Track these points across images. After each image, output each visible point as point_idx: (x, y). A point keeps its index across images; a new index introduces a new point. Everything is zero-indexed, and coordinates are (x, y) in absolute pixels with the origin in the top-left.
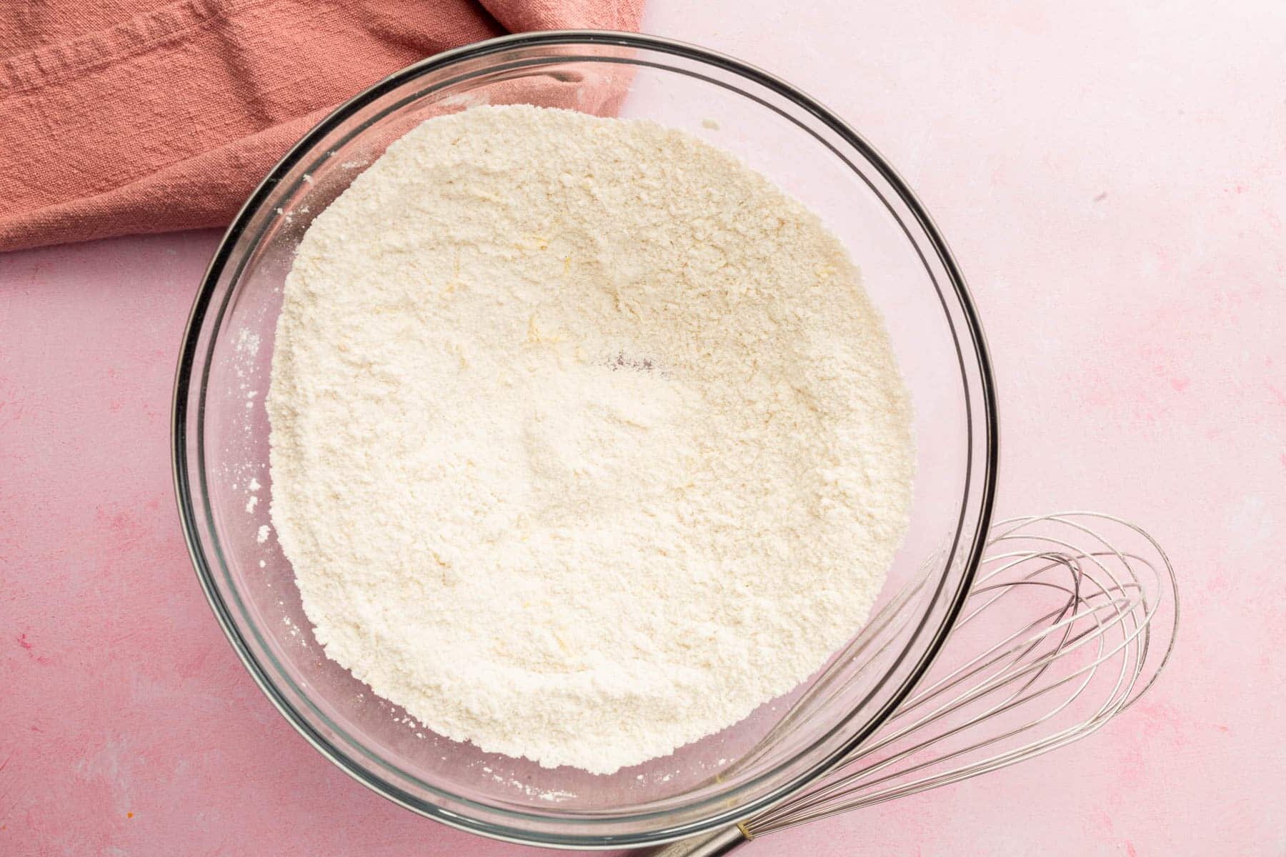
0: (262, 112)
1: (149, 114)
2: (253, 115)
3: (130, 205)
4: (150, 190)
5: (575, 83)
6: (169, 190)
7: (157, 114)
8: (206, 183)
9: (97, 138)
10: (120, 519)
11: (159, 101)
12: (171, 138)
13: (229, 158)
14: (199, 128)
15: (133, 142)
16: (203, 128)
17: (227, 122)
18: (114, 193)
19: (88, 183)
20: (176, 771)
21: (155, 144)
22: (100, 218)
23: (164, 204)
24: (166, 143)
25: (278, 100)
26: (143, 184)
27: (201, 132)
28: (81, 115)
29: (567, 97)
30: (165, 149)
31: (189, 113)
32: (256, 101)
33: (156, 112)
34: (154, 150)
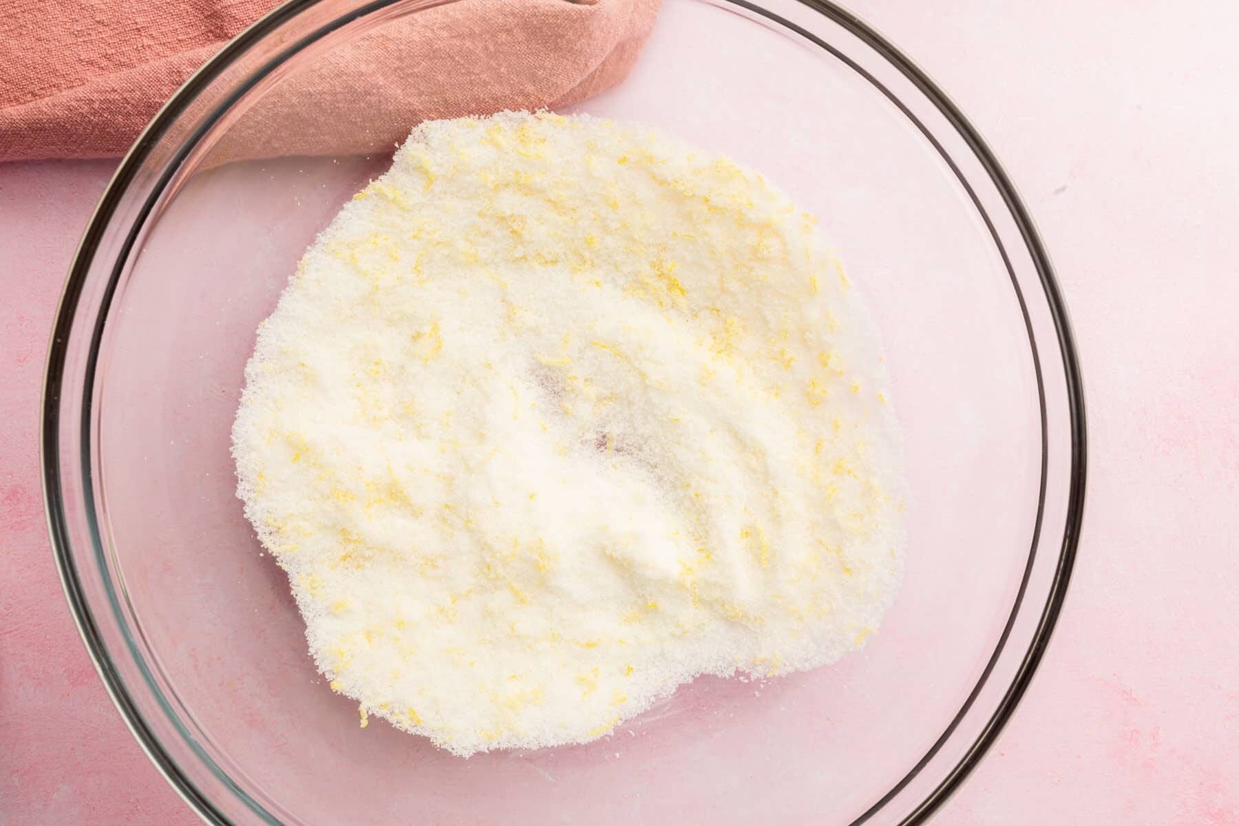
0: (221, 28)
1: (89, 21)
2: (211, 31)
3: (50, 121)
4: (74, 104)
5: (588, 7)
6: (96, 106)
7: (98, 22)
8: (141, 100)
9: (27, 44)
10: (14, 492)
11: (102, 6)
12: (113, 51)
13: (170, 73)
14: (146, 41)
15: (67, 53)
16: (151, 42)
17: (180, 38)
18: (31, 105)
19: (12, 96)
20: (55, 795)
21: (94, 56)
22: (14, 134)
23: (90, 121)
24: (106, 56)
25: (240, 15)
26: (65, 96)
27: (149, 46)
28: (10, 16)
29: (577, 25)
30: (104, 63)
31: (136, 23)
32: (214, 15)
33: (98, 19)
34: (91, 63)
